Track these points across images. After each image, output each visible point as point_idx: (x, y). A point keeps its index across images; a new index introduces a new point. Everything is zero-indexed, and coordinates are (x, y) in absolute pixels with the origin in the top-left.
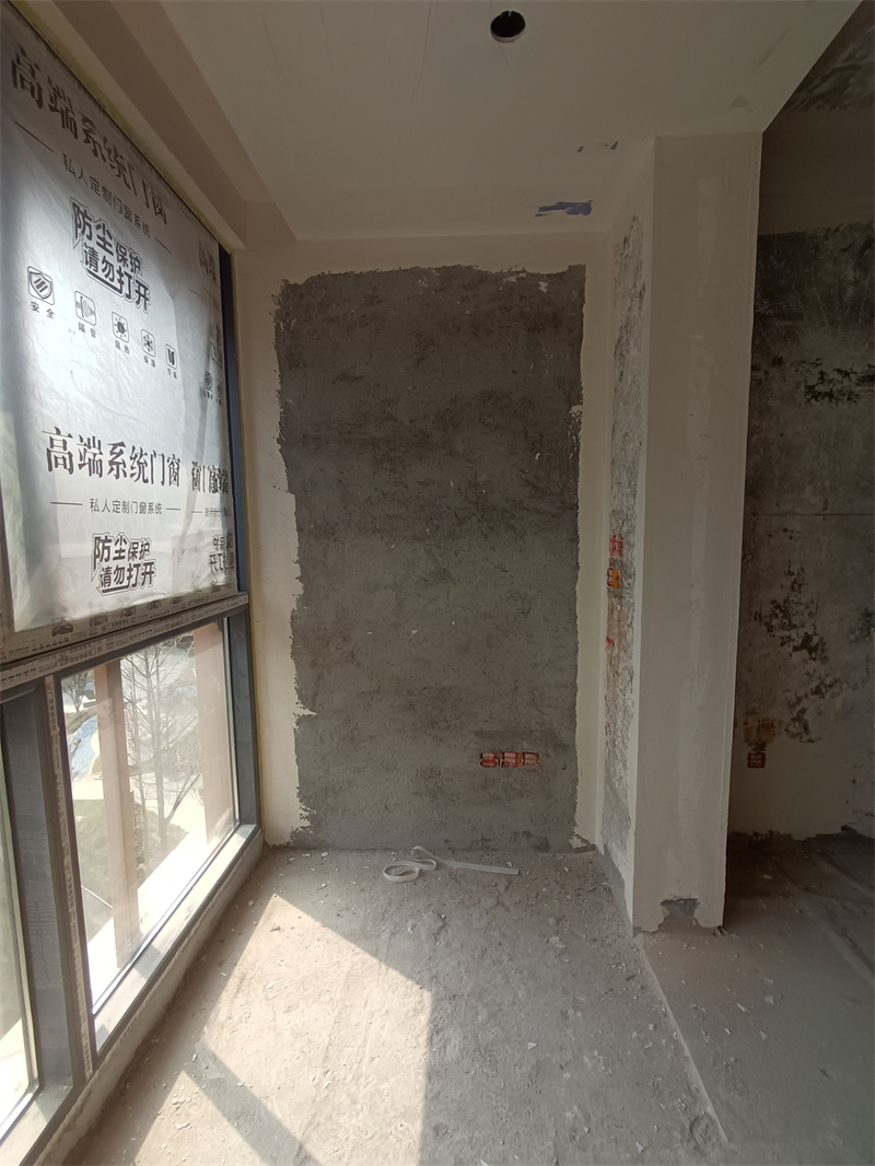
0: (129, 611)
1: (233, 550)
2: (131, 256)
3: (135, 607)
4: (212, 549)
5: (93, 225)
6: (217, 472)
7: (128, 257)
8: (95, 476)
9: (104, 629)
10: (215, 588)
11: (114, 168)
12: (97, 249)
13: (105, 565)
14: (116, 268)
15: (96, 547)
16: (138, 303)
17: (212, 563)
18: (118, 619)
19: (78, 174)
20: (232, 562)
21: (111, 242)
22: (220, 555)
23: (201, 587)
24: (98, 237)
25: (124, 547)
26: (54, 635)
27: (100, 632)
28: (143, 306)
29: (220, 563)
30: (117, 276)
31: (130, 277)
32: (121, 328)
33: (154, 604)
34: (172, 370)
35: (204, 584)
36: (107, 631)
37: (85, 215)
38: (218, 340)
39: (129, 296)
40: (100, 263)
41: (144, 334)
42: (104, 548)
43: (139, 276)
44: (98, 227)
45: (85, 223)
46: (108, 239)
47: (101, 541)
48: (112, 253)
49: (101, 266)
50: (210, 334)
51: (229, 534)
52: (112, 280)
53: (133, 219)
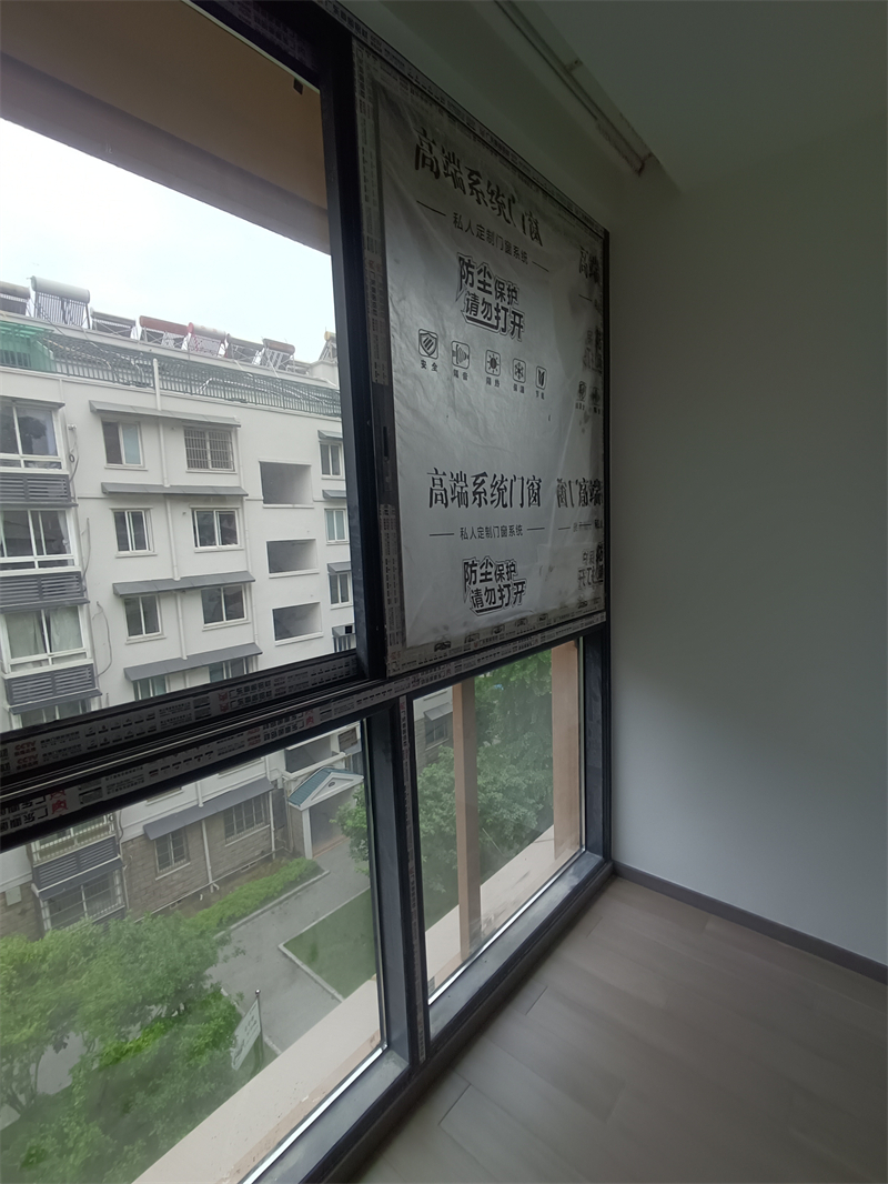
0: (498, 629)
1: (602, 563)
2: (508, 289)
3: (503, 625)
4: (581, 565)
5: (475, 271)
6: (588, 484)
7: (506, 292)
8: (463, 506)
9: (476, 646)
10: (583, 604)
11: (494, 209)
12: (479, 293)
13: (473, 587)
14: (494, 306)
15: (466, 571)
16: (512, 333)
17: (580, 578)
18: (489, 636)
19: (465, 227)
20: (600, 576)
21: (492, 282)
22: (589, 569)
23: (567, 603)
24: (479, 281)
25: (489, 570)
26: (436, 650)
27: (473, 648)
28: (516, 337)
29: (589, 576)
30: (495, 313)
31: (506, 310)
32: (493, 363)
33: (522, 621)
34: (541, 391)
35: (572, 601)
36: (478, 648)
37: (469, 265)
38: (597, 343)
39: (504, 330)
40: (480, 305)
41: (516, 362)
42: (472, 571)
43: (515, 306)
44: (479, 273)
45: (469, 272)
46: (488, 280)
47: (469, 566)
48: (490, 293)
49: (481, 308)
50: (589, 340)
51: (599, 547)
52: (489, 319)
53: (513, 250)
